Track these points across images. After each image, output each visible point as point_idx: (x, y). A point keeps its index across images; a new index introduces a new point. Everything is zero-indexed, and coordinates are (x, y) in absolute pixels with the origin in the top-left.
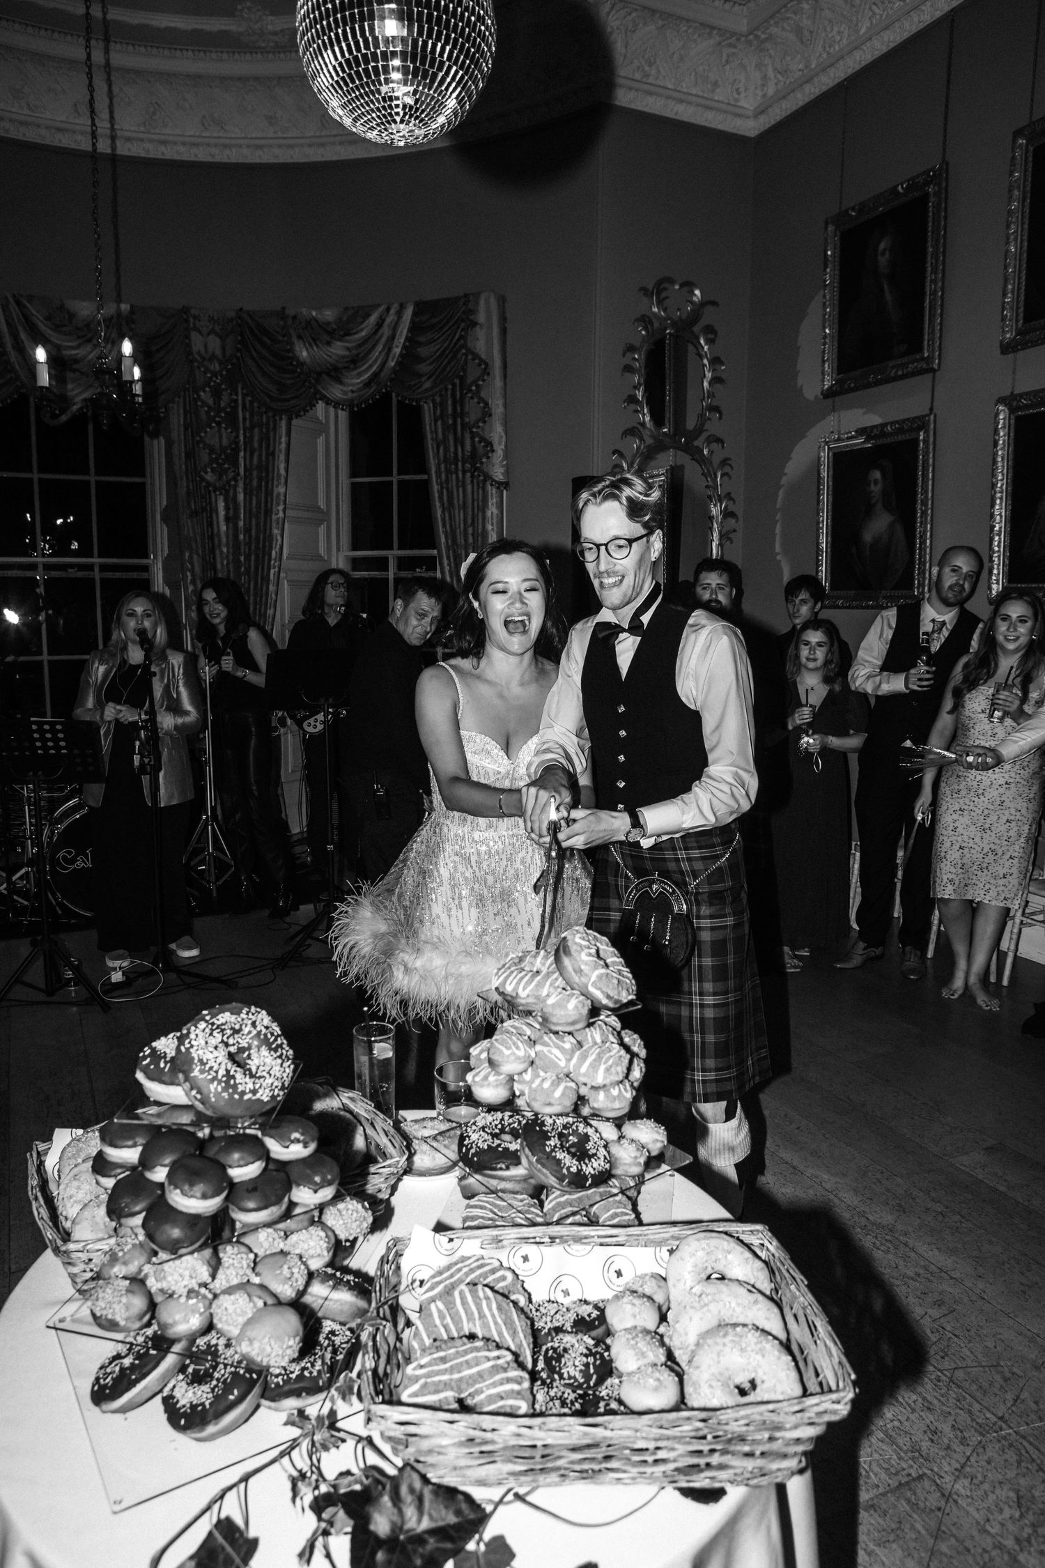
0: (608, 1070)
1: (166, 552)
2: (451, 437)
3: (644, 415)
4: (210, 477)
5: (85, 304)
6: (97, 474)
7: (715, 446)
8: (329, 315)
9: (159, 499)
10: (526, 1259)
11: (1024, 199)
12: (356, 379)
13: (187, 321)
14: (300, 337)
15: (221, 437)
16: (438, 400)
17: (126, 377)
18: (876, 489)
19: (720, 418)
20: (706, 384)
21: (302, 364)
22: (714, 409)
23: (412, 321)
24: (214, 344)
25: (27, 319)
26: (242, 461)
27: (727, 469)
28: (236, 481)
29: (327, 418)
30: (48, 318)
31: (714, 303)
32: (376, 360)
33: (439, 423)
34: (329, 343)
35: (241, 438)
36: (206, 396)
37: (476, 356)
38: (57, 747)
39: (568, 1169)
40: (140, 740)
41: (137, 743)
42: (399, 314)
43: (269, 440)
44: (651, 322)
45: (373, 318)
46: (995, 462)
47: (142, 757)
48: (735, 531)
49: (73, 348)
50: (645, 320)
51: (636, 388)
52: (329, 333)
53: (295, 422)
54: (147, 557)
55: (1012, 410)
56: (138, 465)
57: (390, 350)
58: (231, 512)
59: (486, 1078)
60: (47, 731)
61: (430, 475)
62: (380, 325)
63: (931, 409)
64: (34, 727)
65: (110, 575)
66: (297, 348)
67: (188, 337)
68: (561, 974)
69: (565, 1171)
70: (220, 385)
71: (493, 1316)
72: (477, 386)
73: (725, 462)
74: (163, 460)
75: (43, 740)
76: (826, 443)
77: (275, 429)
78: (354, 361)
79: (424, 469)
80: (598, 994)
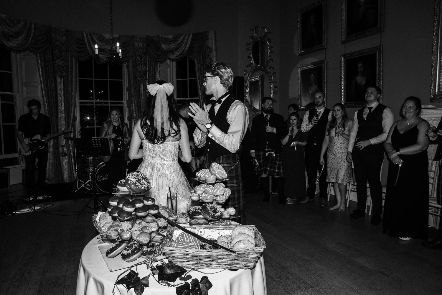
0: (219, 192)
1: (128, 99)
2: (202, 67)
3: (252, 61)
4: (139, 79)
5: (107, 35)
6: (110, 79)
7: (271, 69)
8: (170, 37)
9: (126, 85)
10: (201, 232)
11: (345, 5)
12: (177, 53)
13: (134, 39)
14: (163, 43)
15: (142, 69)
16: (199, 58)
17: (118, 52)
18: (312, 79)
19: (273, 62)
20: (269, 53)
21: (163, 49)
22: (271, 59)
23: (192, 38)
24: (141, 45)
25: (92, 39)
26: (147, 75)
27: (275, 75)
28: (146, 80)
29: (170, 64)
30: (98, 38)
31: (270, 32)
32: (182, 48)
33: (199, 64)
34: (170, 44)
35: (147, 69)
36: (138, 58)
37: (208, 47)
38: (99, 145)
39: (211, 214)
40: (120, 144)
41: (119, 145)
42: (189, 36)
43: (155, 69)
44: (254, 37)
45: (182, 38)
46: (341, 71)
47: (120, 148)
48: (277, 91)
49: (104, 46)
50: (252, 37)
51: (250, 54)
52: (170, 41)
53: (161, 65)
54: (123, 100)
55: (345, 58)
56: (120, 76)
57: (186, 45)
58: (145, 88)
59: (194, 195)
60: (96, 141)
61: (197, 78)
62: (184, 38)
63: (325, 58)
64: (93, 140)
65: (113, 105)
66: (162, 45)
67: (134, 43)
68: (210, 172)
69: (210, 214)
70: (142, 55)
71: (192, 239)
72: (209, 54)
73: (274, 73)
74: (127, 74)
75: (95, 143)
76: (300, 68)
77: (156, 66)
78: (177, 49)
79: (195, 76)
80: (218, 176)
